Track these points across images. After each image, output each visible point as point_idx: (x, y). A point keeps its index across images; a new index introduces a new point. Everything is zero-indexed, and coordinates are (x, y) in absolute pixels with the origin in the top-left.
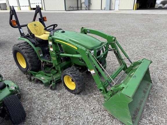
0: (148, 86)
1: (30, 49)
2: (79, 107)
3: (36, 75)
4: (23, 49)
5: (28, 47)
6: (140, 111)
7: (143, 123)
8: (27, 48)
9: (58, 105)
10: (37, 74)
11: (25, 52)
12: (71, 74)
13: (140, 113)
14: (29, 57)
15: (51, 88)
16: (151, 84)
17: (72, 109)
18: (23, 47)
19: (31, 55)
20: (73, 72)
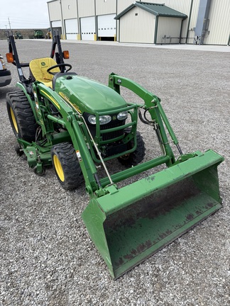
0: (207, 208)
1: (25, 103)
2: (57, 211)
3: (28, 147)
4: (14, 101)
5: (23, 99)
6: (153, 249)
7: (140, 271)
8: (21, 100)
9: (30, 200)
10: (29, 145)
11: (16, 107)
12: (58, 153)
13: (148, 252)
14: (20, 115)
15: (35, 171)
16: (218, 206)
17: (45, 211)
18: (15, 99)
19: (24, 112)
20: (62, 151)
